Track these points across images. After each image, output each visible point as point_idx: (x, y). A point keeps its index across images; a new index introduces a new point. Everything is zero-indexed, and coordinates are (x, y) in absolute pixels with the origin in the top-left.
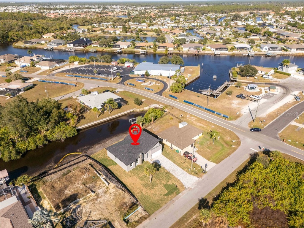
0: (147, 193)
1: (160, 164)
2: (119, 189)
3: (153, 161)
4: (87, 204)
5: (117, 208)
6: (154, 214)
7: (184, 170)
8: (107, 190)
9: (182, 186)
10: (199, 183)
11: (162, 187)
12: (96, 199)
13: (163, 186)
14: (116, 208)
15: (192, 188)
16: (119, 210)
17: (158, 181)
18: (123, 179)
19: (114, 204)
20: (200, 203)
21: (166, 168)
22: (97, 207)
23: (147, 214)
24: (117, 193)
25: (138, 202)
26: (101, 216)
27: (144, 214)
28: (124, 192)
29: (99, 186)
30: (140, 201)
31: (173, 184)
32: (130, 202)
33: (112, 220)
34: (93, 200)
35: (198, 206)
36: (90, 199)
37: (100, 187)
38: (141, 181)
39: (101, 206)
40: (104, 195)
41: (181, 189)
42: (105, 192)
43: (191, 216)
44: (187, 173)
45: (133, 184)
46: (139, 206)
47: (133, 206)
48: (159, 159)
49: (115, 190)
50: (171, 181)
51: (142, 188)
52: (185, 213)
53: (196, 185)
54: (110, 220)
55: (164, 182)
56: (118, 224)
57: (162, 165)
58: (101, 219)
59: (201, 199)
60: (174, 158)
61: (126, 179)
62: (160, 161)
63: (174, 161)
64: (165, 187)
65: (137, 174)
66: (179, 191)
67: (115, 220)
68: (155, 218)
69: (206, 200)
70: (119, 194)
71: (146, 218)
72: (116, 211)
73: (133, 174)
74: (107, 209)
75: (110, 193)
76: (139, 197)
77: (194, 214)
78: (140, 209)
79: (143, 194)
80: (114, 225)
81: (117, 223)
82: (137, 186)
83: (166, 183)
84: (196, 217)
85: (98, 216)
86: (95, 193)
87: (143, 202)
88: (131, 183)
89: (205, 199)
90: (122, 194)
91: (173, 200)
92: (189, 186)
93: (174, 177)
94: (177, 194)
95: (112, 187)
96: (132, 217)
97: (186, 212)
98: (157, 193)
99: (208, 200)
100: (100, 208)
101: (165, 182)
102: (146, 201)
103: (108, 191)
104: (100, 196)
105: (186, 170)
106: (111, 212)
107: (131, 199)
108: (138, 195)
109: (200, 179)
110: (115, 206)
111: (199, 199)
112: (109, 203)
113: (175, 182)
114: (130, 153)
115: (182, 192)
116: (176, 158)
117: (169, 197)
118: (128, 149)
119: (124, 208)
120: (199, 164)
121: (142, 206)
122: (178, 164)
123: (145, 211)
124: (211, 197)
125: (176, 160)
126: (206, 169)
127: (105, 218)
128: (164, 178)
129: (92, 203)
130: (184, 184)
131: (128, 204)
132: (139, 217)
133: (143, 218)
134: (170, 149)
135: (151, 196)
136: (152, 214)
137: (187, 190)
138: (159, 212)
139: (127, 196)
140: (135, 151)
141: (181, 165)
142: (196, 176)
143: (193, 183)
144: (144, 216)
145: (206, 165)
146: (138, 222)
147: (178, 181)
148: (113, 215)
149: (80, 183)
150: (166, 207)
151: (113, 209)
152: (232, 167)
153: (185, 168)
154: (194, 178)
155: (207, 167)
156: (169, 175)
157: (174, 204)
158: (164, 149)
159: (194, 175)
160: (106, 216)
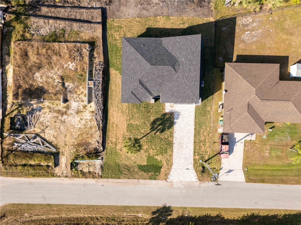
0: (121, 150)
1: (175, 122)
2: (95, 120)
3: (171, 109)
4: (50, 113)
5: (76, 143)
6: (106, 180)
7: (194, 155)
8: (82, 110)
9: (167, 175)
10: (189, 186)
11: (144, 156)
12: (62, 114)
13: (147, 155)
14: (75, 142)
15: (175, 186)
16: (76, 148)
17: (147, 146)
18: (112, 107)
19: (76, 136)
20: (161, 209)
21: (175, 135)
22: (58, 124)
23: (100, 174)
24: (90, 123)
25: (103, 152)
26: (54, 139)
27: (98, 171)
28: (97, 128)
29: (79, 95)
30: (107, 153)
31: (161, 161)
32: (94, 146)
33: (62, 152)
34: (59, 111)
35: (155, 210)
36: (56, 109)
37: (78, 99)
38: (127, 131)
39: (62, 127)
40: (74, 114)
41: (162, 175)
42: (78, 112)
43: (138, 212)
44: (193, 162)
45: (117, 126)
46: (99, 158)
47: (95, 154)
48: (182, 113)
49: (89, 118)
50: (162, 157)
51: (120, 140)
52: (134, 205)
53: (183, 187)
54: (60, 151)
55: (152, 152)
56: (65, 161)
57: (176, 127)
58: (53, 143)
59: (167, 206)
60: (204, 127)
61: (115, 110)
62: (180, 117)
63: (199, 132)
64: (147, 159)
65: (131, 116)
66: (157, 175)
67: (65, 154)
68: (103, 185)
69: (172, 211)
70: (91, 128)
71: (94, 177)
72: (72, 145)
73: (127, 111)
74: (66, 135)
75: (82, 117)
76: (109, 148)
77: (142, 213)
78: (98, 162)
79: (116, 147)
80: (60, 159)
81: (65, 159)
82: (118, 132)
83: (153, 155)
84: (141, 216)
85: (52, 137)
86: (67, 103)
87: (109, 156)
88: (115, 122)
89: (172, 209)
90: (94, 130)
91: (139, 182)
92: (173, 180)
93: (171, 155)
94: (150, 179)
95: (91, 110)
96: (84, 165)
97: (136, 205)
98: (133, 158)
99: (174, 213)
100: (59, 129)
101: (154, 153)
102: (112, 157)
103: (82, 111)
104: (70, 112)
105: (197, 157)
106: (67, 144)
107: (98, 145)
108: (110, 144)
109: (198, 183)
110: (76, 139)
111: (165, 204)
112: (72, 130)
113: (165, 162)
114: (141, 86)
115: (159, 181)
116: (206, 129)
117: (140, 174)
118: (143, 76)
119: (83, 148)
120: (223, 163)
121: (104, 160)
122: (197, 141)
123: (102, 167)
124: (181, 212)
125: (203, 131)
126: (223, 177)
127: (57, 145)
128: (158, 148)
129: (56, 115)
130: (171, 173)
131: (90, 147)
132: (90, 171)
133: (91, 175)
134: (216, 106)
135: (123, 157)
136: (105, 178)
137: (166, 183)
138: (112, 182)
139: (97, 135)
140: (152, 86)
141: (200, 146)
142: (197, 175)
143: (183, 181)
144: (95, 173)
145: (230, 171)
146: (84, 175)
147: (170, 164)
148: (67, 148)
149: (60, 73)
150: (124, 183)
151: (71, 141)
152: (256, 203)
153: (198, 155)
154: (192, 176)
155: (228, 174)
156: (168, 148)
157: (134, 187)
158: (209, 98)
159: (197, 172)
160: (60, 143)
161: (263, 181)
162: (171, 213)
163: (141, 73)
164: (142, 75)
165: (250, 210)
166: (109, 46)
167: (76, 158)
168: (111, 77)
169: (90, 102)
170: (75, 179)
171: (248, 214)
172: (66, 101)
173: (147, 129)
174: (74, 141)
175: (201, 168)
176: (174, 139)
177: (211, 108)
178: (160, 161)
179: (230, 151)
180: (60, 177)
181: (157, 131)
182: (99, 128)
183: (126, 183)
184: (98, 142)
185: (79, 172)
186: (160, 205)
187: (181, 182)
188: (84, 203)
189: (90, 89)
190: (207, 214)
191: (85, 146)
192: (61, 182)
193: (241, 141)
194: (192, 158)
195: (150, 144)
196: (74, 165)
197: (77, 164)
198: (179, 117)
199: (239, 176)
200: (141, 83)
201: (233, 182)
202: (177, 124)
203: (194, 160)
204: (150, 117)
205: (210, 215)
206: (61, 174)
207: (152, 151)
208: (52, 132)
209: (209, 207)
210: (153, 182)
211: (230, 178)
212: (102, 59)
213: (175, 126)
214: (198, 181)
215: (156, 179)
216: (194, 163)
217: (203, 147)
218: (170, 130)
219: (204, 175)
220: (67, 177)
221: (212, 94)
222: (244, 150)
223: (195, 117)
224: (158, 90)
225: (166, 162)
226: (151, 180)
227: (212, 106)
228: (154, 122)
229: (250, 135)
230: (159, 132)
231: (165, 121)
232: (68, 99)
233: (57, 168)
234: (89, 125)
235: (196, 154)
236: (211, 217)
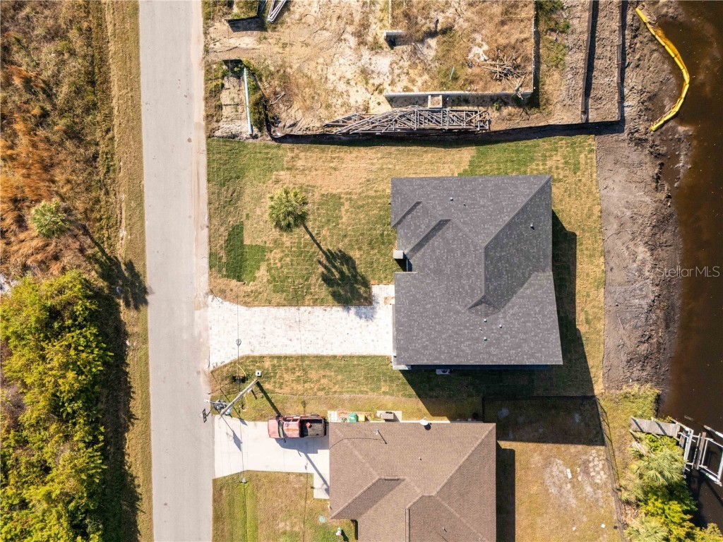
0: (277, 182)
1: (348, 310)
2: (346, 116)
3: (381, 300)
4: (361, 3)
5: (288, 70)
6: (204, 147)
7: (272, 357)
8: (371, 81)
9: (223, 294)
10: (198, 347)
11: (265, 239)
12: (358, 35)
13: (267, 245)
14: (291, 67)
15: (197, 313)
16: (278, 71)
17: (288, 244)
18: (379, 155)
19: (306, 71)
20: (140, 283)
21: (318, 310)
22: (333, 24)
23: (218, 133)
24: (339, 102)
25: (269, 138)
26: (297, 16)
27: (225, 128)
28: (327, 122)
29: (408, 73)
30: (268, 147)
31: (254, 279)
32: (283, 115)
33: (265, 38)
34: (365, 26)
35: (138, 268)
36: (372, 19)
37: (397, 72)
38: (323, 195)
39: (326, 34)
40: (359, 64)
41: (222, 282)
42: (365, 73)
43: (130, 228)
44: (257, 354)
45: (335, 169)
46: (256, 131)
47: (265, 119)
48: (372, 325)
49: (352, 102)
50: (265, 280)
51: (301, 179)
52: (146, 218)
53: (196, 333)
54: (269, 33)
55: (275, 255)
56: (244, 46)
57: (337, 312)
58: (286, 14)
59: (149, 298)
60: (340, 377)
61: (372, 164)
62: (363, 321)
63: (328, 366)
64: (259, 246)
65: (360, 203)
66: (220, 271)
67: (261, 46)
68: (189, 140)
69: (137, 308)
70: (328, 106)
71: (209, 117)
72: (284, 62)
73: (372, 193)
74: (307, 45)
75: (352, 83)
76: (281, 152)
77: (129, 237)
78: (245, 127)
79: (283, 170)
80: (249, 32)
81: (249, 46)
82: (319, 172)
83: (268, 260)
84: (121, 235)
85: (301, 10)
86: (385, 45)
87: (260, 153)
88: (344, 166)
89: (141, 307)
90: (323, 113)
91: (202, 229)
92: (210, 308)
93: (269, 302)
94: (211, 255)
95: (371, 105)
96: (237, 93)
97: (147, 223)
98: (258, 211)
99: (133, 313)
100: (323, 29)
101: (272, 261)
102: (258, 160)
103: (367, 83)
104: (366, 53)
105: (267, 364)
106: (287, 49)
107: (288, 125)
108: (290, 154)
109: (205, 367)
110: (300, 70)
111: (154, 293)
112: (321, 60)
113: (253, 288)
114: (434, 224)
115: (207, 275)
116: (335, 384)
117: (222, 229)
118: (459, 230)
119: (278, 89)
120: (255, 424)
121: (251, 141)
122: (307, 362)
123: (234, 136)
124: (136, 329)
125: (330, 376)
126: (223, 425)
127: (283, 23)
128: (286, 271)
129: (357, 17)
130: (227, 304)
131: (281, 106)
132: (224, 107)
133: (214, 112)
134: (390, 405)
135: (262, 187)
136: (208, 144)
137: (202, 293)
138: (198, 163)
139: (310, 123)
140: (434, 251)
141: (294, 369)
142: (225, 366)
143: (210, 332)
144: (218, 121)
145: (238, 442)
146: (213, 93)
147: (249, 300)
148: (277, 49)
149: (461, 24)
150: (199, 192)
151: (295, 58)
152: (166, 504)
153: (274, 366)
154: (222, 353)
155: (232, 438)
156: (288, 295)
157: (190, 217)
158: (409, 387)
159: (234, 363)
160: (288, 30)
161: (218, 518)
162: (132, 306)
163: (464, 223)
164: (461, 225)
165: (149, 491)
166: (530, 143)
167: (252, 73)
168: (454, 151)
169: (392, 100)
170: (203, 72)
171: (139, 486)
172: (392, 41)
173: (331, 242)
174: (295, 67)
175: (242, 373)
176: (310, 308)
177: (385, 393)
178: (255, 277)
179: (285, 441)
180: (206, 33)
181: (325, 267)
182: (328, 126)
183: (199, 196)
184: (294, 125)
185: (220, 82)
186: (150, 281)
187: (207, 329)
188: (146, 95)
189: (424, 100)
190: (134, 392)
191: (283, 93)
192: (194, 39)
193: (310, 466)
194: (265, 353)
195: (294, 252)
196: (235, 67)
197: (238, 76)
198: (361, 317)
199: (227, 463)
200: (441, 224)
201: (213, 449)
202: (346, 313)
203: (262, 357)
204: (360, 249)
205: (131, 397)
206: (213, 36)
207: (279, 256)
208: (313, 11)
209: (151, 397)
210: (205, 263)
211: (223, 443)
212: (496, 127)
213: (340, 309)
214: (211, 368)
215: (211, 267)
216: (254, 357)
217: (293, 377)
218: (330, 297)
219: (226, 382)
220: (207, 51)
221: (419, 396)
222: (289, 474)
223: (364, 357)
224: (425, 266)
225: (252, 292)
226: (207, 256)
227: (392, 395)
228: (347, 260)
229: (325, 486)
230: (325, 272)
231: (352, 285)
232: (397, 48)
233: (226, 26)
234: (335, 100)
235: (275, 361)
236: (129, 401)
